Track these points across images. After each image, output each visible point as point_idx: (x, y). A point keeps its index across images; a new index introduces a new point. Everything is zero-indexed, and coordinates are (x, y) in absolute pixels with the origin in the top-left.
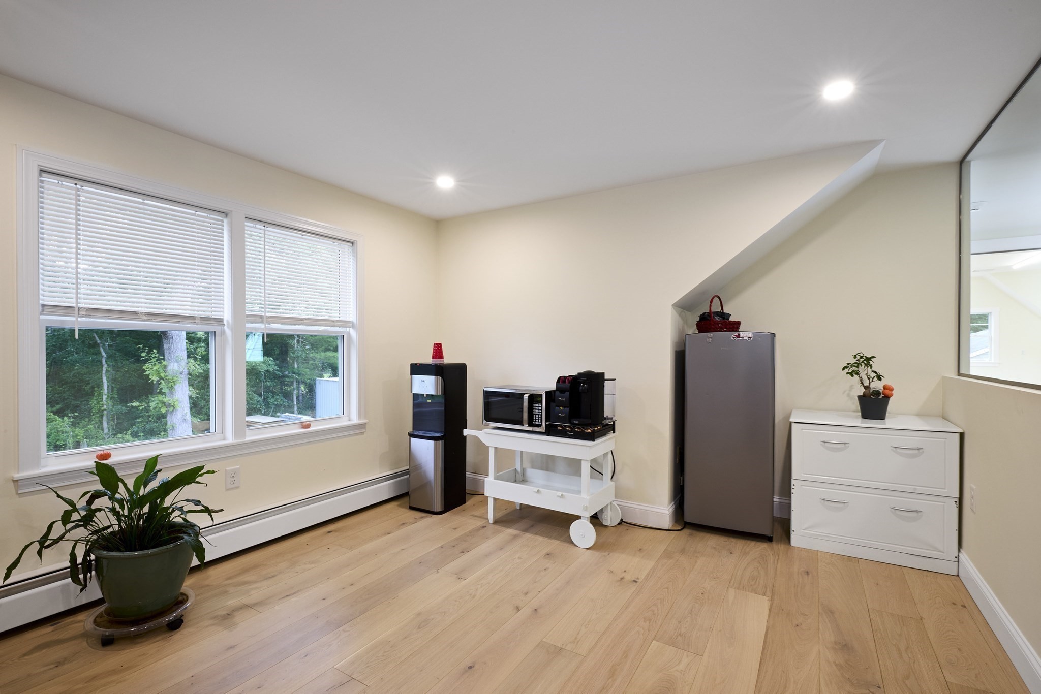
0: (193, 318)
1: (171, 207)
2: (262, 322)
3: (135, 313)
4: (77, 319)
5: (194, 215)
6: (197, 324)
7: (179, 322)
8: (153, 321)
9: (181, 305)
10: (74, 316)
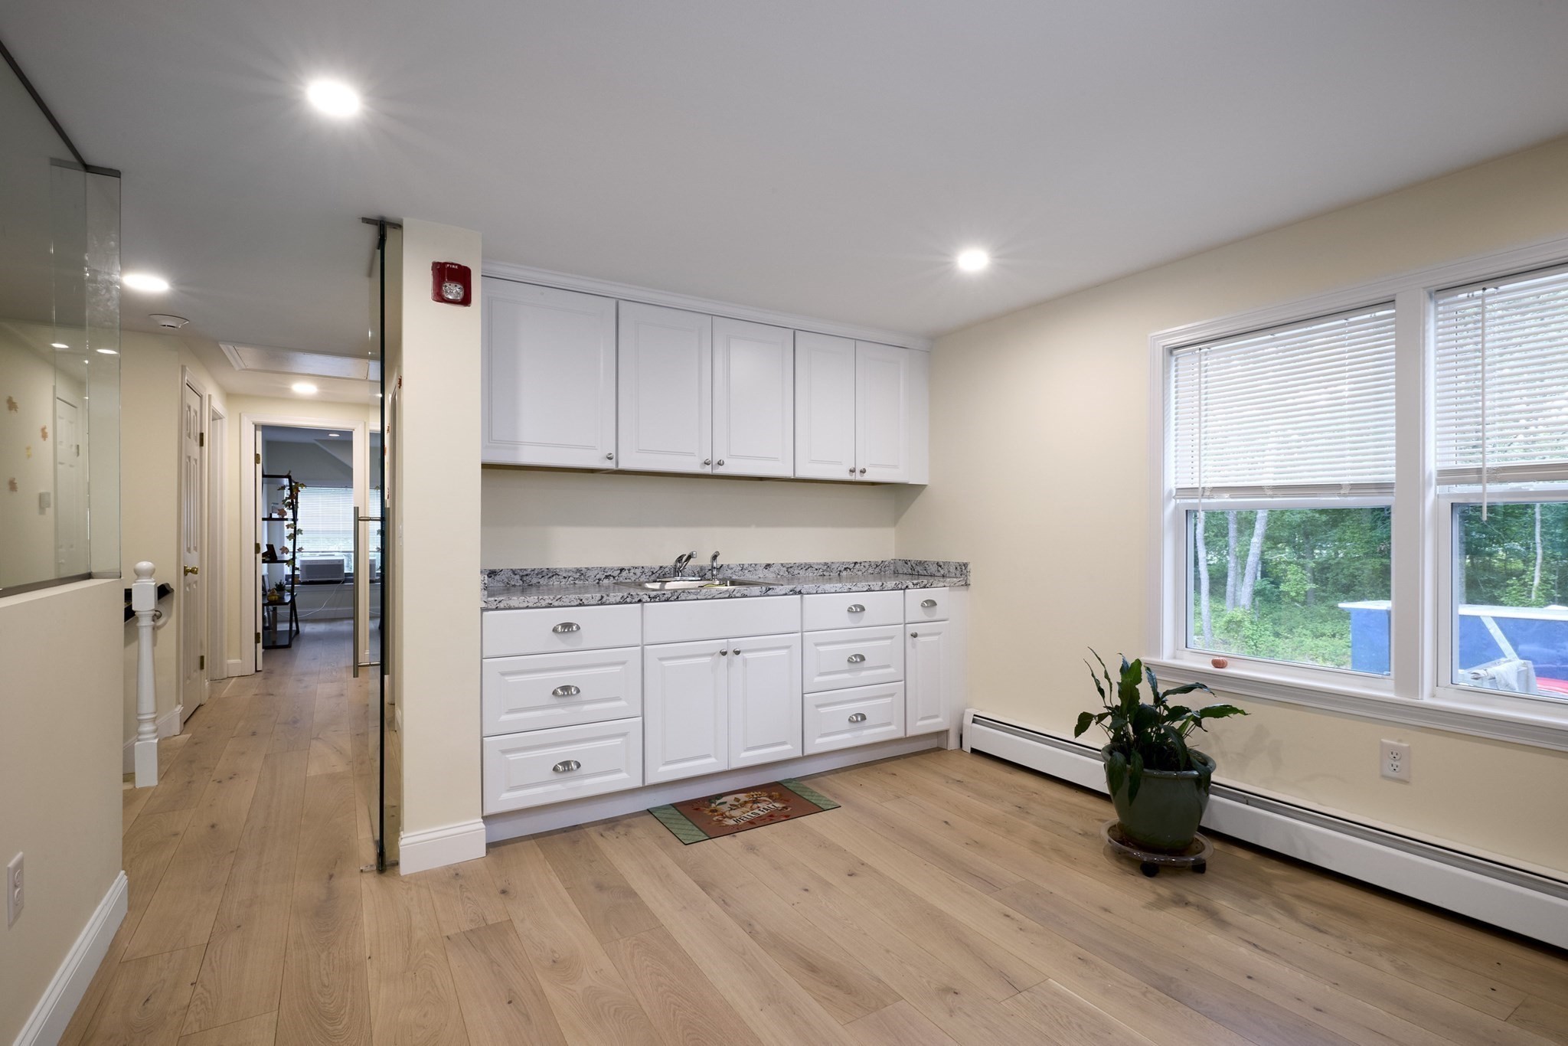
0: (1339, 486)
1: (1309, 329)
2: (1479, 481)
3: (1260, 488)
4: (1200, 501)
5: (1343, 326)
6: (1345, 495)
7: (1315, 495)
8: (1279, 497)
9: (1309, 471)
10: (1197, 498)
